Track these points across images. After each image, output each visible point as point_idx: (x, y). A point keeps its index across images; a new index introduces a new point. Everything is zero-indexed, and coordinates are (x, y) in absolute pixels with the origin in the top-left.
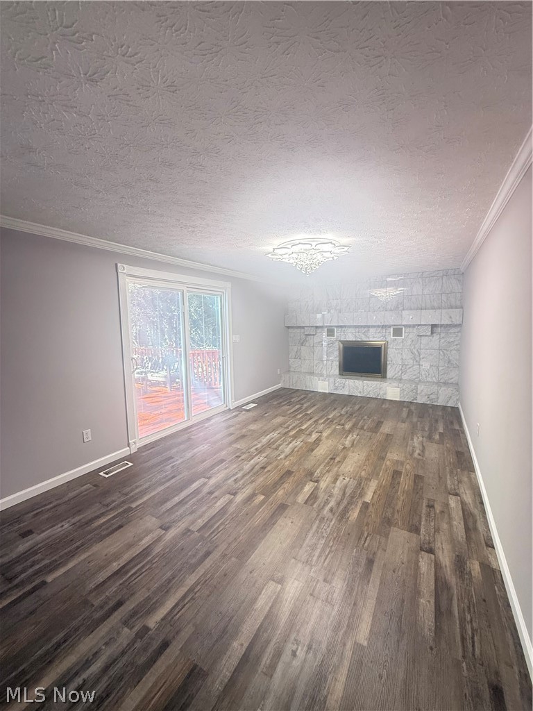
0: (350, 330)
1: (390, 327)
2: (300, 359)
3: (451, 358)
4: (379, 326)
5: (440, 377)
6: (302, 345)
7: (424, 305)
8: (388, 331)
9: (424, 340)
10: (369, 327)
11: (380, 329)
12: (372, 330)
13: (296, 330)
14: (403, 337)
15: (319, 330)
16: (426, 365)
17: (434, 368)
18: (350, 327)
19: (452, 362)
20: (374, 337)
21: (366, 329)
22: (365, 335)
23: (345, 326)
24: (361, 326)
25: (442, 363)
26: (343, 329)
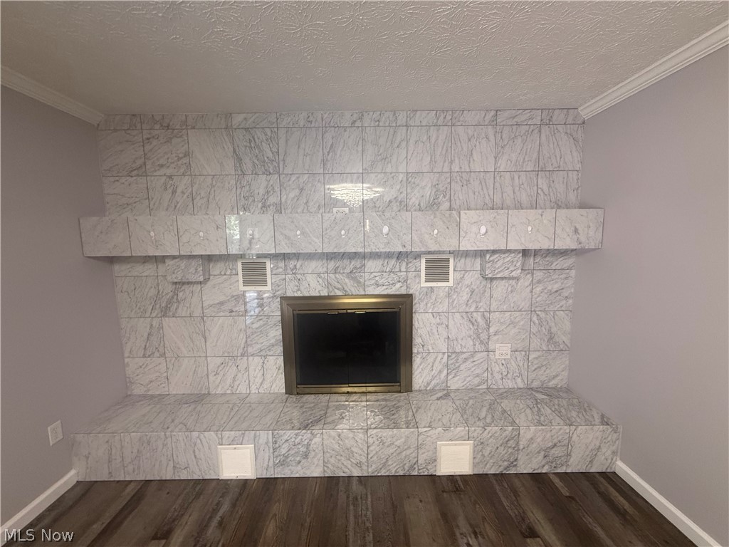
0: (313, 265)
1: (417, 256)
2: (163, 355)
3: (554, 330)
4: (389, 255)
5: (532, 376)
6: (165, 312)
7: (497, 199)
8: (412, 268)
9: (500, 289)
10: (363, 256)
11: (393, 262)
12: (372, 265)
13: (139, 269)
14: (450, 284)
15: (217, 268)
16: (502, 350)
17: (520, 356)
18: (310, 256)
19: (556, 339)
20: (377, 285)
21: (356, 263)
22: (354, 279)
23: (297, 256)
24: (343, 256)
25: (536, 342)
26: (292, 263)
